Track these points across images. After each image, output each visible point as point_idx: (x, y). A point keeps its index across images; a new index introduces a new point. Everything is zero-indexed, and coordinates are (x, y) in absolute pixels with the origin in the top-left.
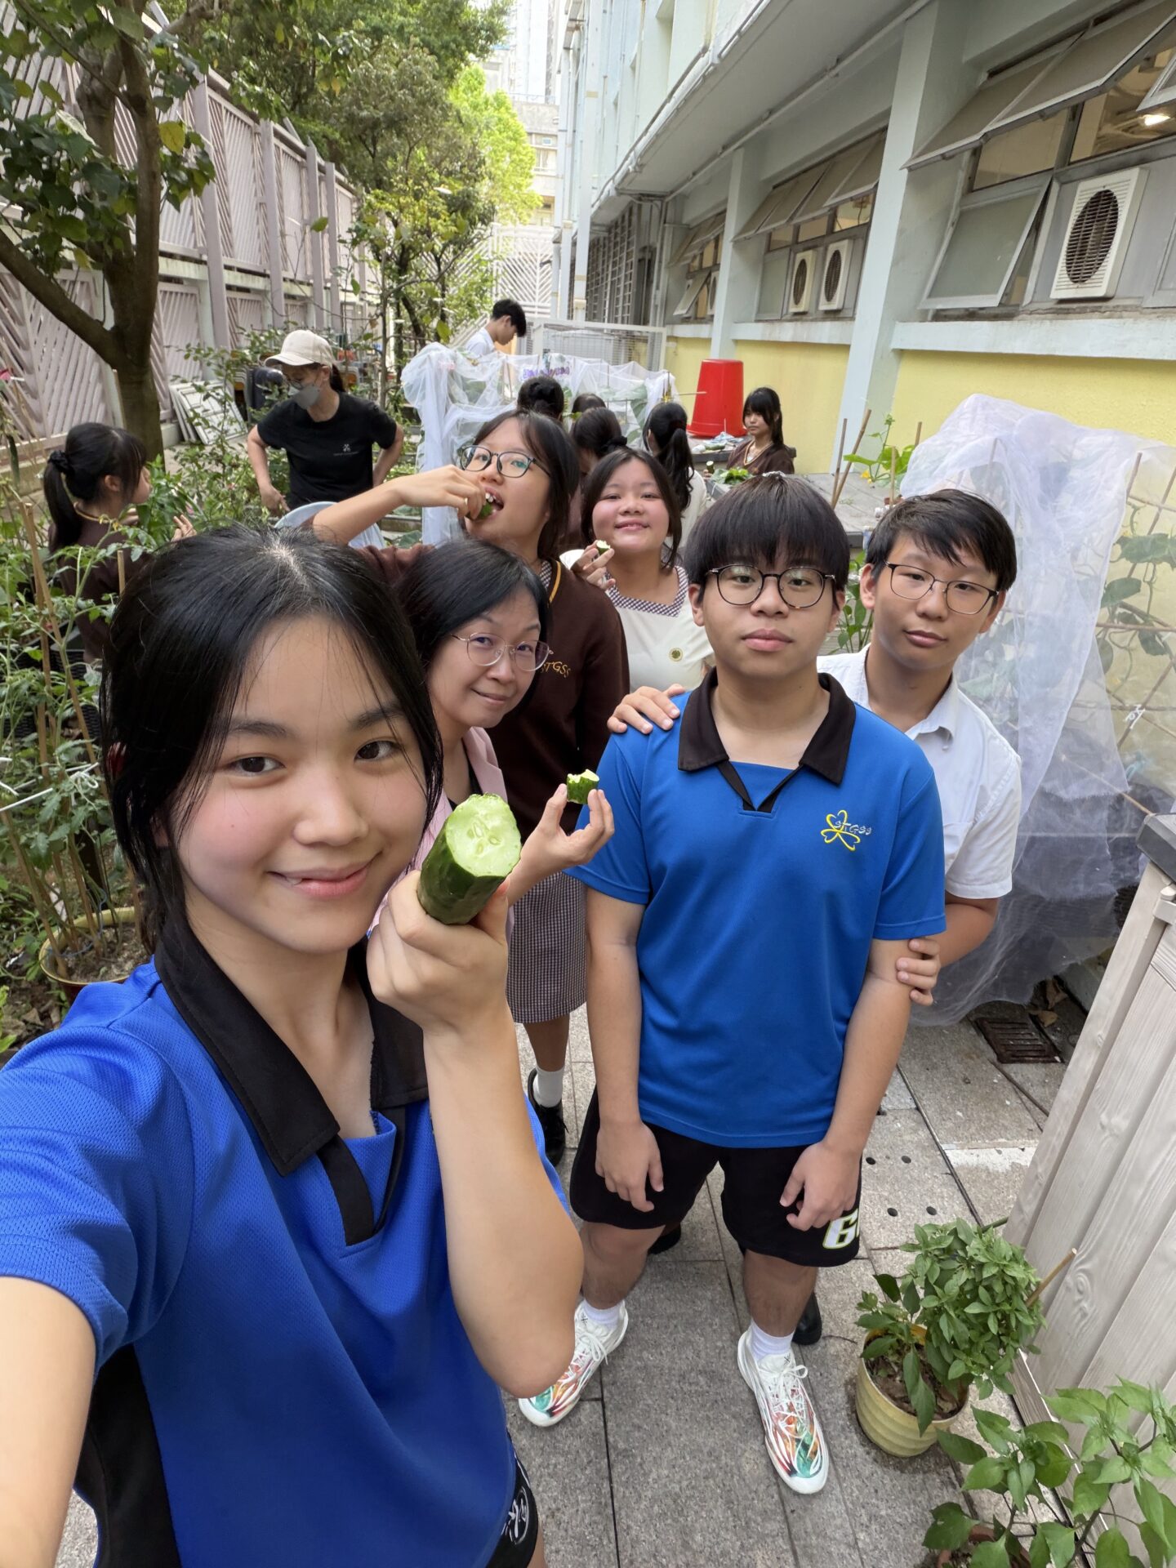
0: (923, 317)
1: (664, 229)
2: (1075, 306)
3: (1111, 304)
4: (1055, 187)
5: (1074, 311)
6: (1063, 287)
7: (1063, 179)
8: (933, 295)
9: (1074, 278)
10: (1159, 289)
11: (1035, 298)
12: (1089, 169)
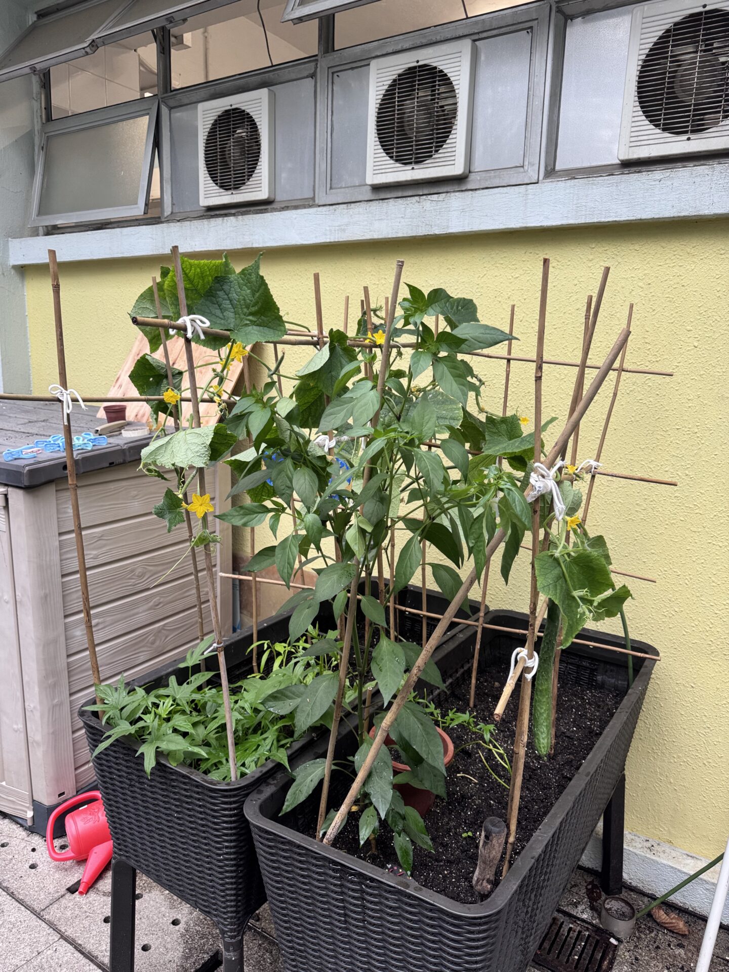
0: (35, 233)
2: (233, 211)
3: (274, 206)
4: (164, 110)
6: (211, 194)
7: (172, 103)
8: (40, 213)
9: (224, 186)
10: (331, 188)
11: (176, 210)
12: (203, 93)
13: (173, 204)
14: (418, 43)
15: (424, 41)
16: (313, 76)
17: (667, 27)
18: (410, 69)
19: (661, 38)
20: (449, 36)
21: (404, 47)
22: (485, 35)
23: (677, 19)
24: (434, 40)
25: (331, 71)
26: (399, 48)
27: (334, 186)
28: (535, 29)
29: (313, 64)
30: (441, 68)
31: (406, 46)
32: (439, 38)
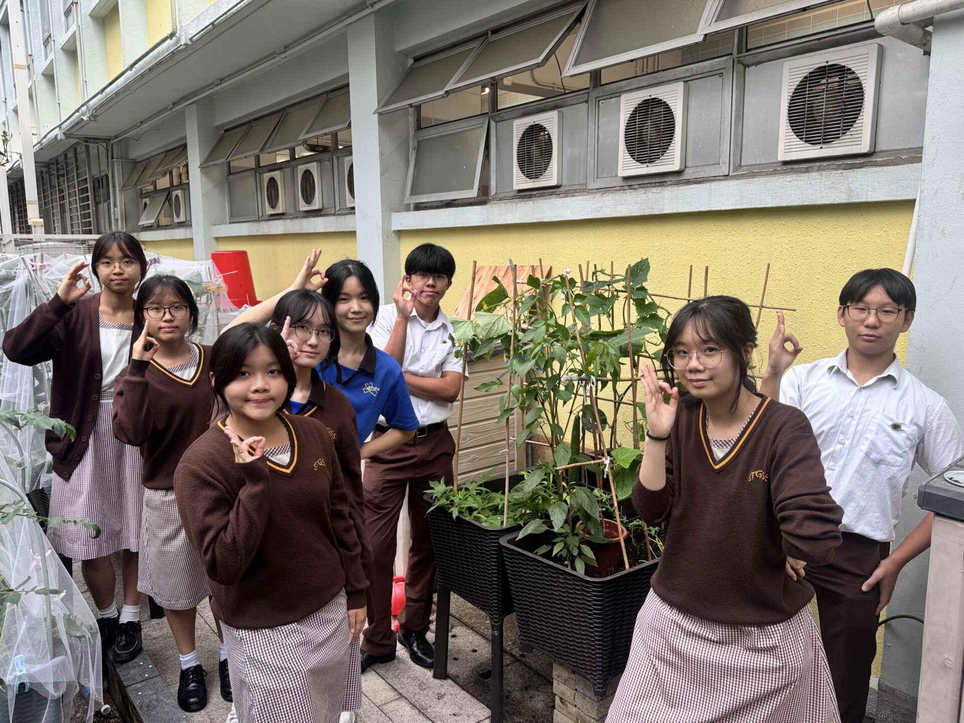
0: (407, 208)
1: (113, 163)
2: (534, 193)
3: (562, 189)
4: (493, 124)
5: (535, 196)
6: (520, 182)
7: (497, 119)
8: (412, 194)
9: (529, 176)
10: (597, 178)
11: (499, 191)
12: (517, 113)
13: (497, 187)
14: (652, 82)
15: (656, 81)
16: (587, 102)
17: (805, 75)
18: (645, 100)
19: (801, 82)
20: (671, 79)
21: (643, 85)
22: (693, 78)
23: (811, 70)
24: (662, 81)
25: (598, 99)
26: (640, 85)
27: (599, 176)
28: (724, 74)
29: (586, 95)
30: (665, 100)
31: (645, 84)
32: (665, 79)
